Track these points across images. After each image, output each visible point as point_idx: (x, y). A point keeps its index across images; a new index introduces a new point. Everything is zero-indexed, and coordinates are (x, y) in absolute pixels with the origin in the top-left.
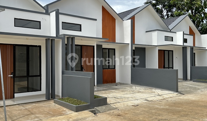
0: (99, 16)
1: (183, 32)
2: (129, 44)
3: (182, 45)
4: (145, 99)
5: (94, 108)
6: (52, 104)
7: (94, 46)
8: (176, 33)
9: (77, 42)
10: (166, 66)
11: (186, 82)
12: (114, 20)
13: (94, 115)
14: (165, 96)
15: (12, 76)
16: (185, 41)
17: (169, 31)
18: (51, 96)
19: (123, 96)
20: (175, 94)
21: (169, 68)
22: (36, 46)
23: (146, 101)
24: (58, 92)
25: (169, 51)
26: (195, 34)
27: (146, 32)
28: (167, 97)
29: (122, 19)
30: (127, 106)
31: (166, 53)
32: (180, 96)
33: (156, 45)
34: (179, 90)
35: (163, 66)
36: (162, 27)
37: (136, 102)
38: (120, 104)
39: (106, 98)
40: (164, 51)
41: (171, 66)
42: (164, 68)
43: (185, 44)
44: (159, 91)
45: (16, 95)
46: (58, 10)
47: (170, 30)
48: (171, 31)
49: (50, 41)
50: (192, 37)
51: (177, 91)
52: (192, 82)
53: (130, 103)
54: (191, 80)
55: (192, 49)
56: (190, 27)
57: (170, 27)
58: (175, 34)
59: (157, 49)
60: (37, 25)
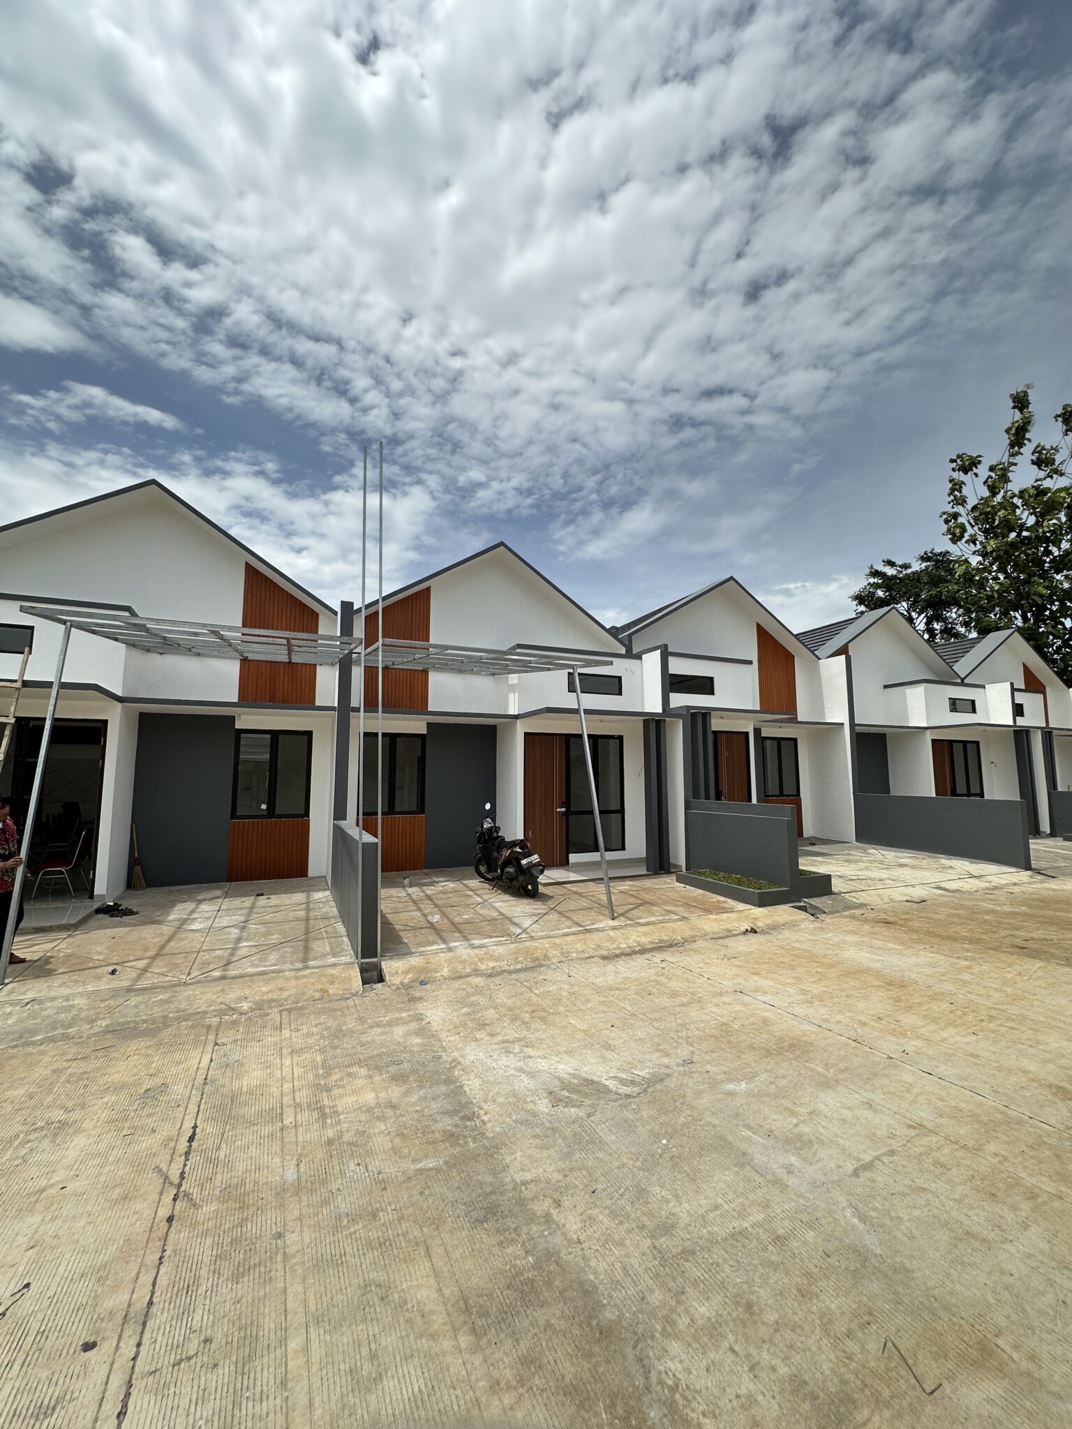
0: (751, 651)
1: (1012, 684)
2: (843, 724)
3: (1011, 723)
4: (934, 885)
5: (800, 901)
6: (668, 883)
7: (747, 734)
8: (983, 687)
9: (717, 724)
10: (961, 788)
11: (1039, 841)
12: (789, 658)
13: (812, 918)
14: (996, 881)
15: (564, 809)
16: (1018, 710)
17: (959, 681)
19: (859, 873)
20: (1024, 875)
21: (969, 794)
22: (612, 737)
23: (940, 892)
24: (676, 857)
25: (965, 743)
26: (1044, 687)
27: (886, 687)
28: (1003, 882)
29: (812, 652)
30: (892, 900)
31: (958, 750)
32: (1042, 882)
33: (924, 725)
34: (1034, 864)
35: (949, 789)
36: (930, 668)
37: (918, 893)
38: (869, 895)
39: (828, 878)
40: (951, 742)
41: (975, 789)
42: (954, 793)
43: (1021, 722)
44: (962, 865)
45: (573, 858)
46: (666, 646)
47: (963, 680)
48: (966, 681)
49: (654, 727)
50: (1042, 696)
51: (1028, 867)
52: (1059, 842)
53: (898, 894)
54: (1053, 834)
55: (1048, 734)
56: (1024, 665)
57: (961, 668)
58: (981, 690)
59: (929, 737)
60: (614, 685)
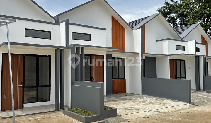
1: (195, 41)
2: (139, 53)
3: (195, 54)
4: (156, 111)
5: (103, 120)
6: (61, 115)
7: (103, 56)
8: (187, 42)
9: (87, 52)
10: (178, 76)
11: (199, 93)
14: (178, 108)
15: (22, 86)
16: (197, 50)
18: (60, 106)
19: (133, 107)
20: (189, 105)
21: (181, 78)
22: (46, 56)
23: (157, 113)
24: (67, 103)
25: (180, 60)
27: (157, 41)
28: (180, 108)
29: (132, 28)
30: (138, 117)
31: (178, 62)
32: (193, 108)
33: (168, 54)
34: (192, 101)
35: (175, 76)
36: (173, 35)
37: (148, 114)
38: (131, 116)
39: (116, 109)
40: (176, 60)
41: (183, 76)
42: (176, 78)
43: (198, 53)
44: (171, 102)
45: (25, 105)
46: (68, 20)
47: (182, 40)
49: (60, 51)
50: (205, 46)
51: (190, 102)
52: (205, 93)
53: (141, 115)
54: (204, 90)
55: (205, 58)
57: (182, 36)
58: (187, 43)
59: (169, 58)
60: (47, 35)
